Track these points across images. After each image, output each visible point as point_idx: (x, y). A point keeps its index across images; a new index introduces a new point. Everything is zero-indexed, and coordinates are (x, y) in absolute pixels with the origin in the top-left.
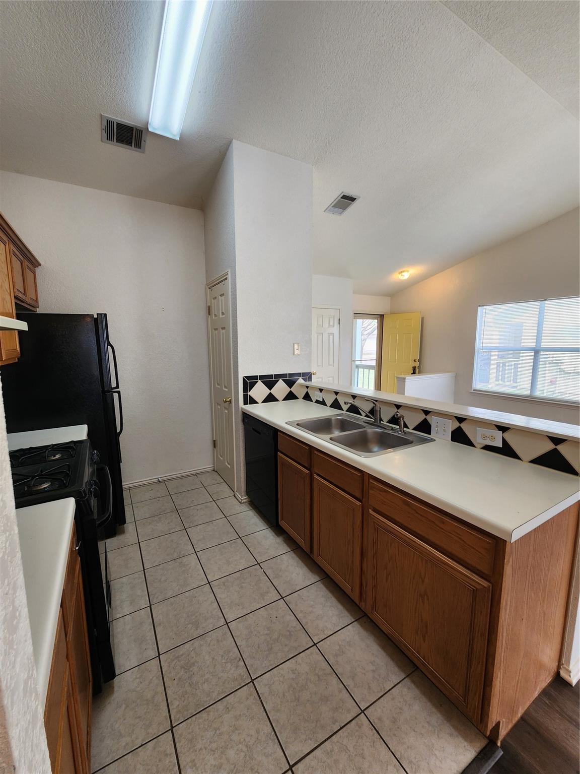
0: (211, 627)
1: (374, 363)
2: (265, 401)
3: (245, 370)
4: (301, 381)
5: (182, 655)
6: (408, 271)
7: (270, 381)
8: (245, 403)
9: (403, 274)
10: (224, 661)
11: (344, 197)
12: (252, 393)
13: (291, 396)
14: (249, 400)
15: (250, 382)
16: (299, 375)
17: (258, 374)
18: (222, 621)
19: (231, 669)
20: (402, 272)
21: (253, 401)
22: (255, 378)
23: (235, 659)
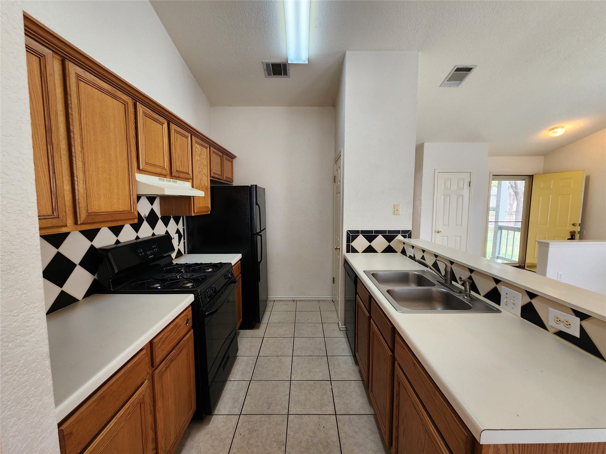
0: (277, 412)
1: (519, 225)
2: (365, 251)
3: (349, 225)
4: (400, 237)
5: (252, 421)
6: (563, 127)
7: (370, 236)
8: (348, 251)
9: (555, 130)
10: (273, 439)
11: (458, 70)
12: (354, 244)
13: (389, 250)
14: (351, 250)
15: (352, 235)
16: (398, 232)
17: (360, 229)
18: (286, 412)
19: (275, 447)
20: (553, 129)
21: (354, 251)
22: (357, 232)
23: (281, 442)
